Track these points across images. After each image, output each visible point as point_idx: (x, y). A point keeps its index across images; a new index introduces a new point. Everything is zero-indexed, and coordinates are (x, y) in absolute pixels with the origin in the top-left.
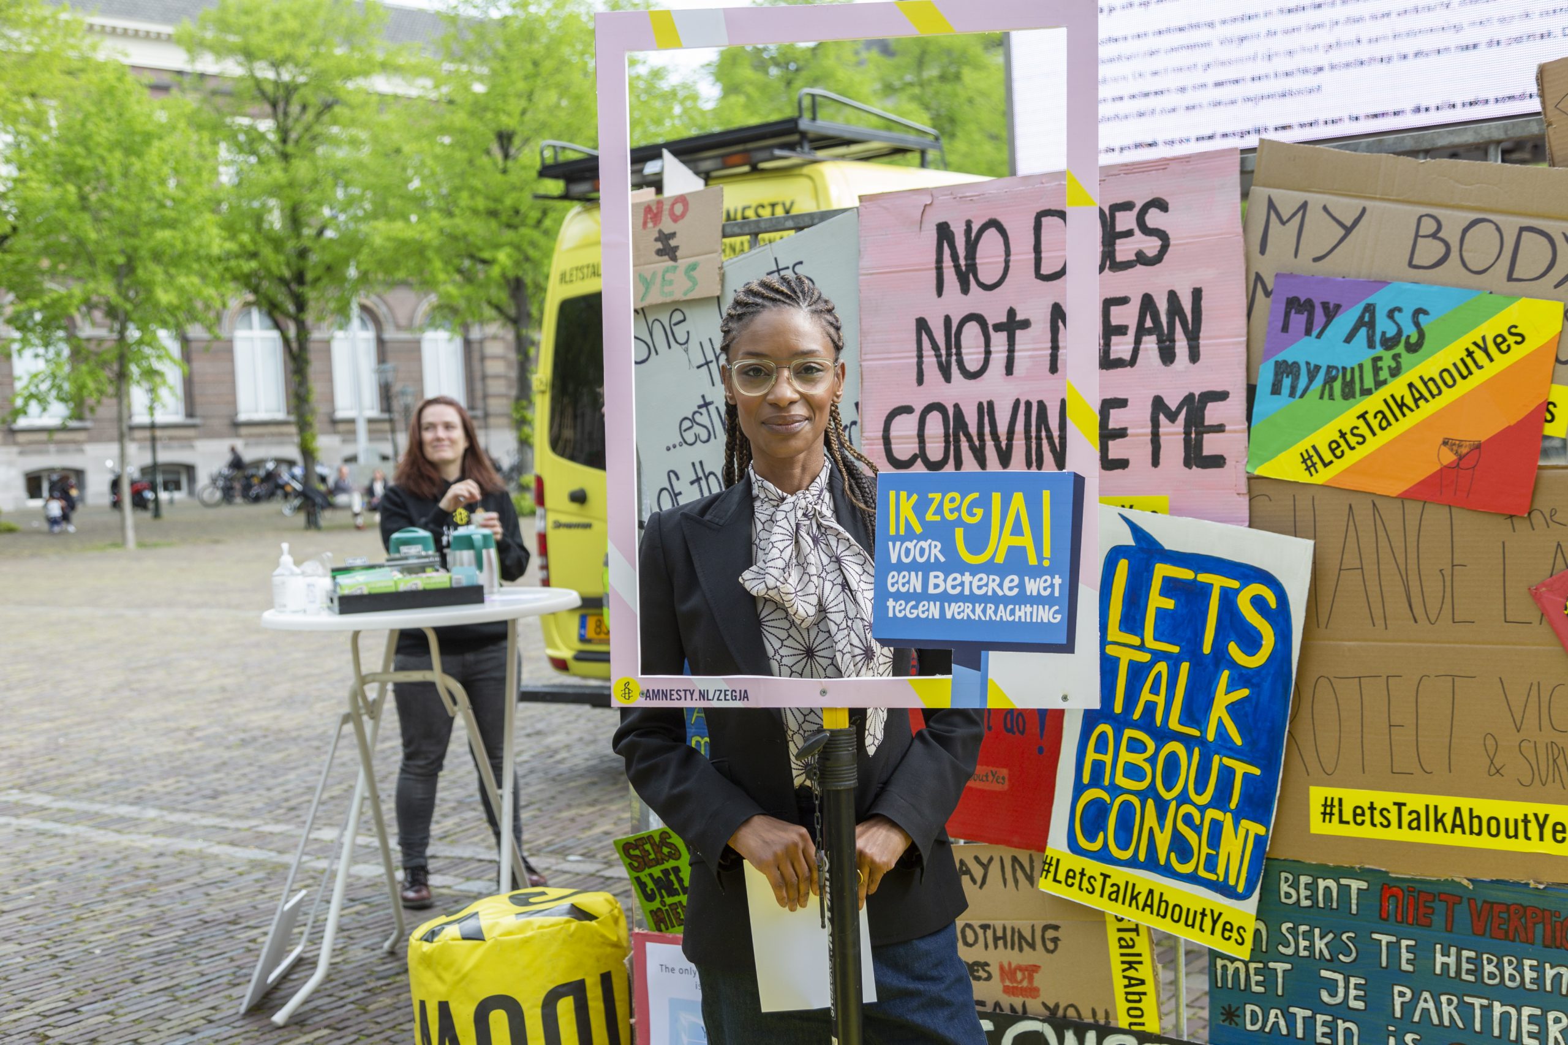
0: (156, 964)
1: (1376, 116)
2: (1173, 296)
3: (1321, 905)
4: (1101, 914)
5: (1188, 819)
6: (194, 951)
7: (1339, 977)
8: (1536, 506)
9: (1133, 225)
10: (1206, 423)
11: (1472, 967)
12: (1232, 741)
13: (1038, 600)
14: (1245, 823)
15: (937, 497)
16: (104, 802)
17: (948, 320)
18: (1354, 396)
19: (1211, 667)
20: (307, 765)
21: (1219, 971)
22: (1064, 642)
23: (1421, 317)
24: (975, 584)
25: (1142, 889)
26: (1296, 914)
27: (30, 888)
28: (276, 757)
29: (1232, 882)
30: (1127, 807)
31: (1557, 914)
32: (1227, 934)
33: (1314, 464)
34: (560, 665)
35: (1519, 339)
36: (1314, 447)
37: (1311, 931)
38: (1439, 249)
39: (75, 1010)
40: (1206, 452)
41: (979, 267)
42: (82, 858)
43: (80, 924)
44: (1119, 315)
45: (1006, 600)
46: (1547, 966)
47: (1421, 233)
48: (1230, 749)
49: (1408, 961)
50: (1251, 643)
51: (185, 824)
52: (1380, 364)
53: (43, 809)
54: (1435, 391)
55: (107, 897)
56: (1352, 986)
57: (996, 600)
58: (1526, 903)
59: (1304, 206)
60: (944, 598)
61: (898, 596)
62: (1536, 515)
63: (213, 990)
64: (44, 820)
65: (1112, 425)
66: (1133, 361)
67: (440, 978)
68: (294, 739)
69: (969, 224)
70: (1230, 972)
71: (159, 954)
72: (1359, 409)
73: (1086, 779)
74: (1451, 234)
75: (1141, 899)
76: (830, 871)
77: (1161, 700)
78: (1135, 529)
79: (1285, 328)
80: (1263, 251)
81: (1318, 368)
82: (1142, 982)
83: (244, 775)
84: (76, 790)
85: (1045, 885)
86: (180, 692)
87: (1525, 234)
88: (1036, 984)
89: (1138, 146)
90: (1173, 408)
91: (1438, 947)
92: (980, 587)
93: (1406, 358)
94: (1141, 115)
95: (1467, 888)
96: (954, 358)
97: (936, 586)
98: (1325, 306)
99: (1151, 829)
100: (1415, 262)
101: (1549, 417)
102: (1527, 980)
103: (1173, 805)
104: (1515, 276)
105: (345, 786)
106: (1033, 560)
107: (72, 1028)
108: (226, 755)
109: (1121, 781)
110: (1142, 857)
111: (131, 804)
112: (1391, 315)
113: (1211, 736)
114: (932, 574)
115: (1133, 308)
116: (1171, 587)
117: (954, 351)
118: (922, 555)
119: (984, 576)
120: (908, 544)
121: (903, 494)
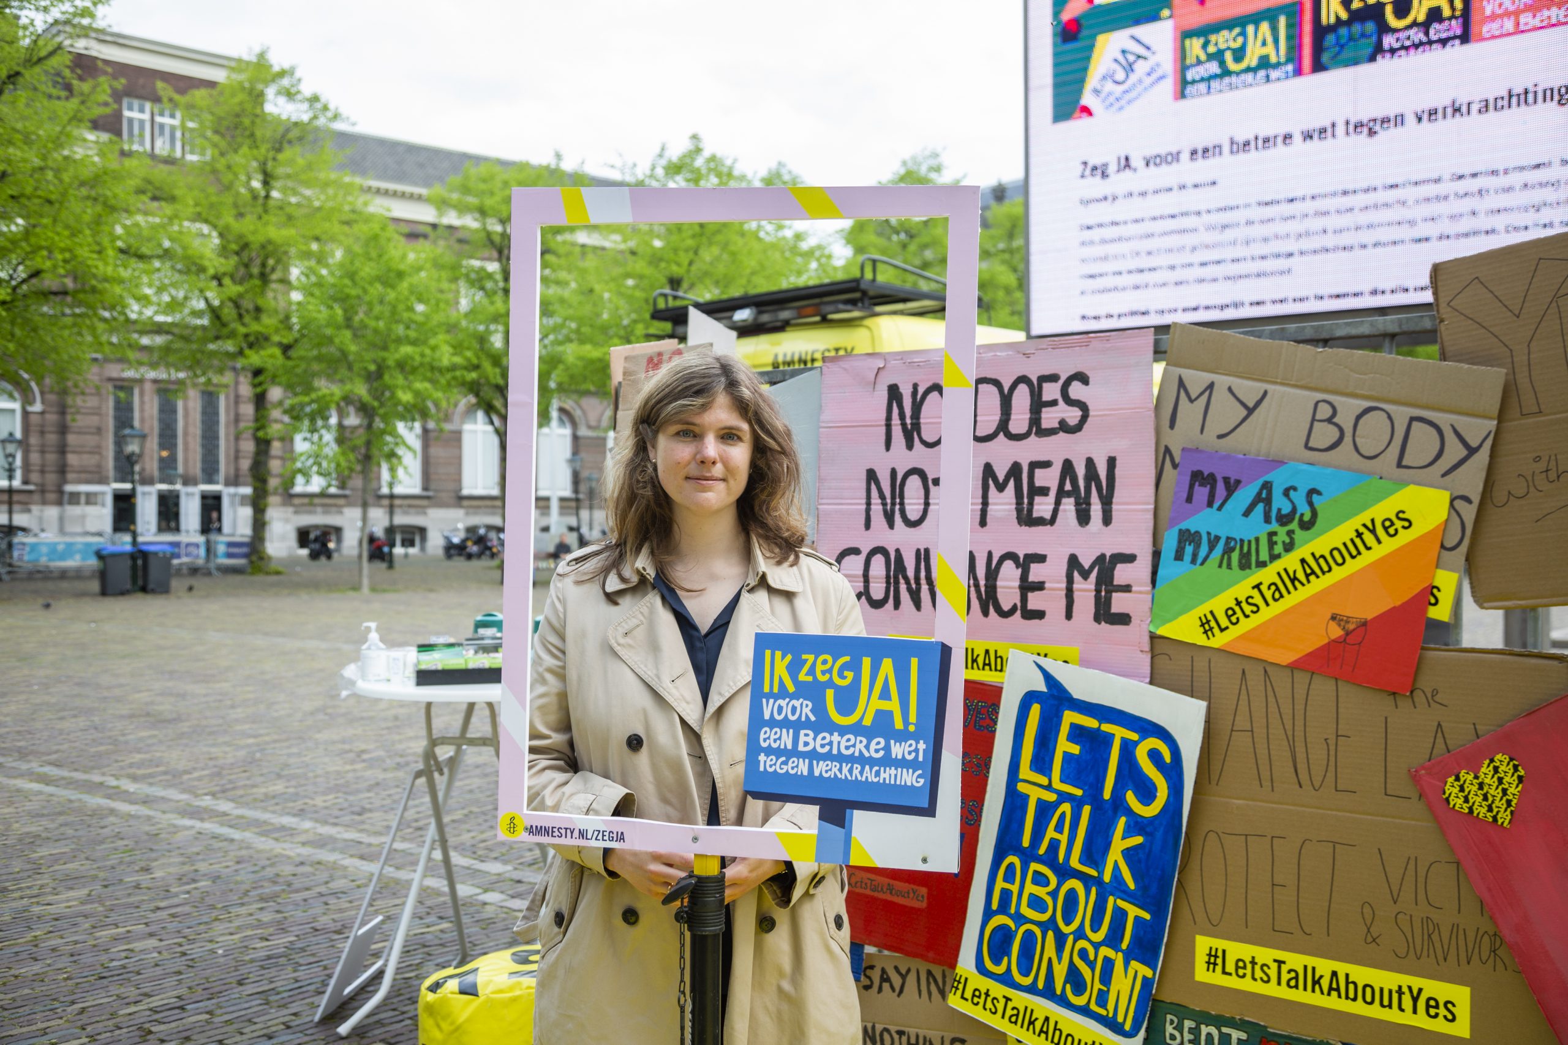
0: (263, 968)
1: (1338, 296)
2: (1090, 463)
4: (1005, 1034)
5: (1083, 954)
6: (297, 958)
8: (1418, 685)
9: (1057, 395)
10: (1115, 583)
12: (1126, 884)
13: (902, 763)
14: (1134, 964)
15: (810, 658)
16: (274, 812)
17: (894, 472)
18: (1250, 567)
19: (1110, 812)
22: (925, 804)
23: (1315, 497)
24: (843, 744)
25: (1040, 1015)
27: (187, 887)
29: (1120, 1019)
30: (1029, 936)
33: (1211, 629)
35: (1406, 524)
36: (1211, 612)
38: (1333, 434)
39: (182, 1008)
40: (1114, 609)
41: (923, 427)
42: (238, 862)
43: (217, 923)
44: (1043, 478)
45: (872, 762)
47: (1318, 417)
48: (1124, 892)
50: (1147, 793)
51: (330, 837)
52: (1275, 538)
53: (225, 814)
54: (1326, 568)
55: (246, 900)
57: (863, 760)
59: (1211, 386)
60: (813, 756)
61: (769, 751)
62: (1418, 694)
63: (301, 996)
64: (222, 824)
65: (1032, 578)
66: (1052, 521)
67: (438, 1026)
69: (915, 387)
71: (269, 957)
72: (1254, 579)
73: (995, 906)
74: (1345, 419)
75: (1038, 1025)
76: (693, 1012)
77: (1064, 838)
78: (1048, 677)
79: (1189, 499)
80: (1172, 425)
81: (1218, 538)
84: (255, 800)
85: (954, 1001)
86: (362, 718)
87: (1415, 424)
89: (1133, 313)
90: (1087, 566)
92: (847, 748)
93: (1299, 534)
94: (1137, 287)
96: (897, 507)
97: (806, 744)
98: (1226, 480)
99: (1050, 960)
100: (1311, 444)
101: (1433, 601)
103: (1071, 938)
104: (1404, 463)
105: (465, 811)
106: (899, 724)
107: (173, 1025)
108: (381, 776)
109: (1026, 911)
110: (1041, 985)
111: (294, 815)
112: (1286, 493)
113: (1107, 878)
114: (802, 732)
115: (1054, 473)
116: (1078, 733)
117: (898, 501)
118: (793, 713)
119: (851, 737)
120: (780, 702)
121: (778, 654)
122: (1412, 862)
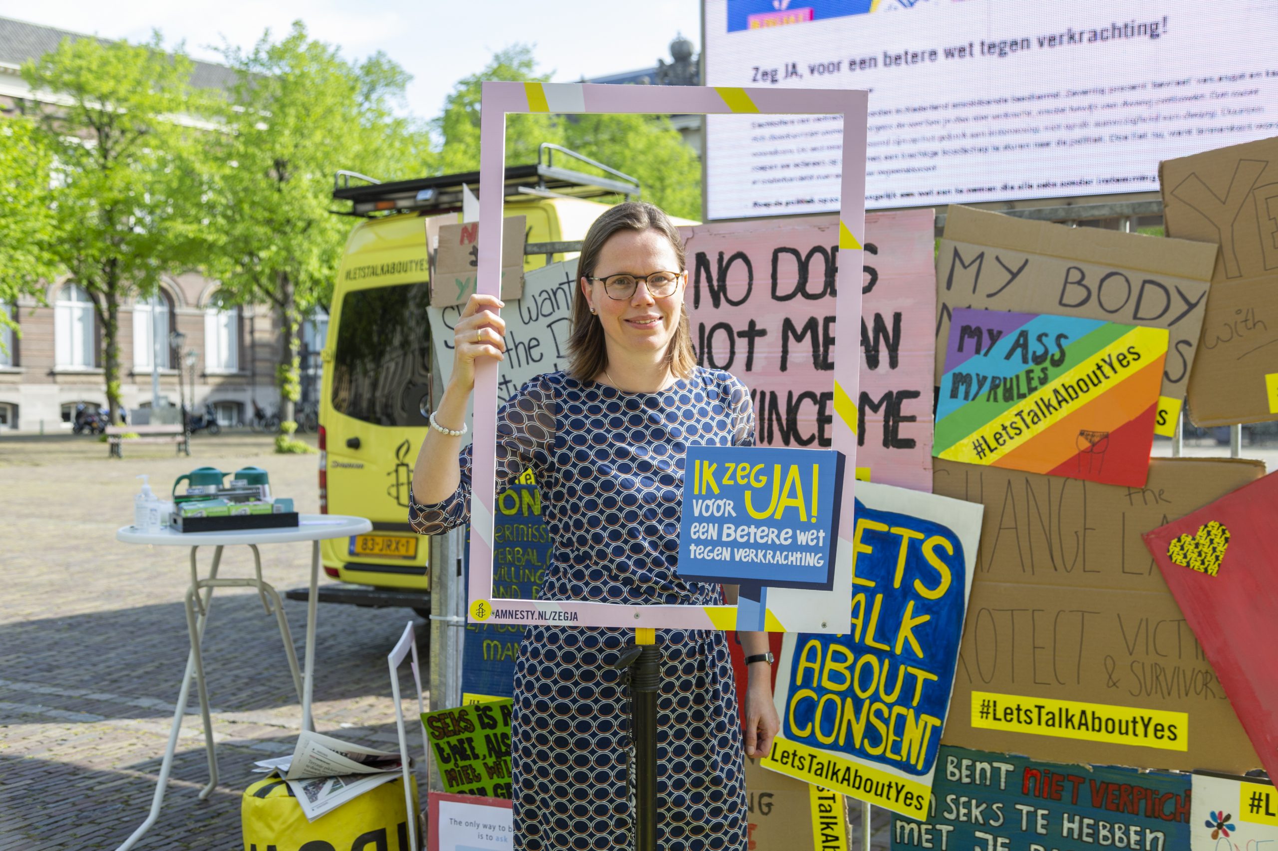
1: (975, 190)
2: (878, 318)
3: (978, 782)
4: (805, 786)
5: (879, 714)
6: (41, 797)
7: (990, 837)
8: (1148, 487)
10: (902, 414)
11: (1090, 831)
12: (915, 654)
13: (806, 549)
14: (924, 717)
15: (732, 466)
17: (702, 327)
18: (1012, 399)
19: (900, 598)
20: (124, 646)
21: (898, 830)
22: (824, 580)
23: (1063, 341)
24: (759, 534)
25: (841, 767)
26: (959, 788)
28: (99, 639)
29: (913, 762)
30: (830, 704)
31: (1156, 792)
32: (908, 802)
33: (983, 450)
34: (333, 572)
35: (1136, 357)
36: (982, 437)
37: (969, 802)
38: (1082, 293)
40: (900, 436)
41: (728, 288)
45: (782, 548)
46: (1148, 831)
47: (1070, 280)
48: (914, 661)
49: (1043, 826)
50: (933, 580)
51: (26, 692)
52: (1032, 375)
54: (1074, 396)
56: (999, 844)
57: (774, 547)
58: (1133, 784)
59: (981, 256)
60: (734, 545)
61: (698, 542)
62: (1148, 494)
63: (60, 829)
65: (828, 412)
67: (269, 827)
68: (113, 625)
69: (721, 255)
70: (907, 831)
72: (1015, 409)
73: (799, 682)
74: (1092, 282)
75: (841, 775)
77: (859, 622)
79: (960, 348)
80: (949, 286)
81: (985, 378)
82: (837, 839)
83: (73, 653)
85: (766, 763)
86: (16, 585)
87: (1147, 286)
88: (753, 839)
89: (799, 201)
90: (876, 402)
91: (1066, 816)
92: (762, 537)
93: (1051, 370)
94: (802, 179)
95: (1088, 771)
96: (706, 356)
97: (729, 535)
98: (990, 332)
99: (849, 722)
100: (1064, 301)
101: (1161, 421)
102: (1132, 842)
103: (867, 703)
104: (1139, 315)
106: (803, 518)
108: (57, 636)
109: (827, 684)
110: (841, 742)
112: (1039, 339)
113: (898, 650)
114: (726, 526)
116: (869, 537)
117: (706, 350)
118: (718, 510)
119: (765, 528)
120: (708, 502)
121: (706, 463)
122: (1144, 623)
